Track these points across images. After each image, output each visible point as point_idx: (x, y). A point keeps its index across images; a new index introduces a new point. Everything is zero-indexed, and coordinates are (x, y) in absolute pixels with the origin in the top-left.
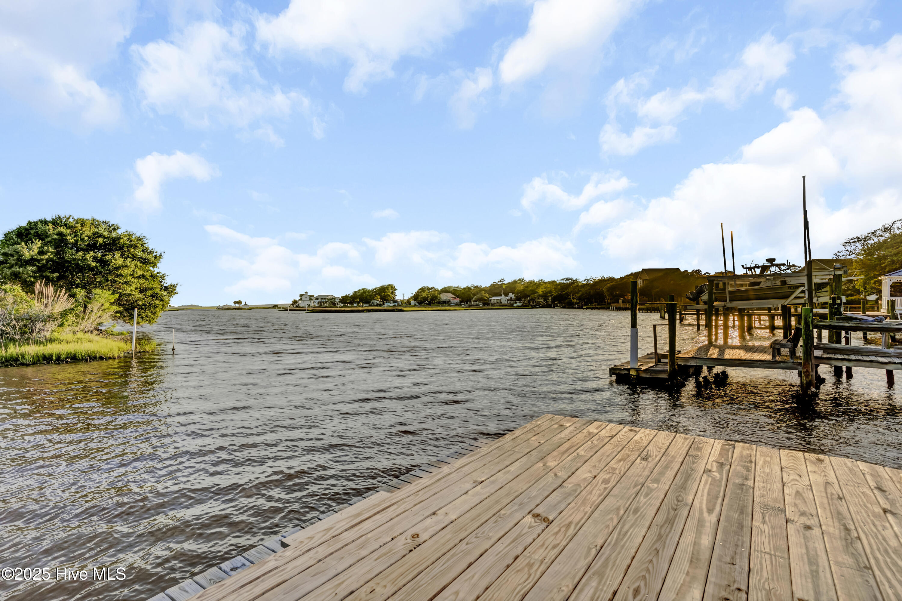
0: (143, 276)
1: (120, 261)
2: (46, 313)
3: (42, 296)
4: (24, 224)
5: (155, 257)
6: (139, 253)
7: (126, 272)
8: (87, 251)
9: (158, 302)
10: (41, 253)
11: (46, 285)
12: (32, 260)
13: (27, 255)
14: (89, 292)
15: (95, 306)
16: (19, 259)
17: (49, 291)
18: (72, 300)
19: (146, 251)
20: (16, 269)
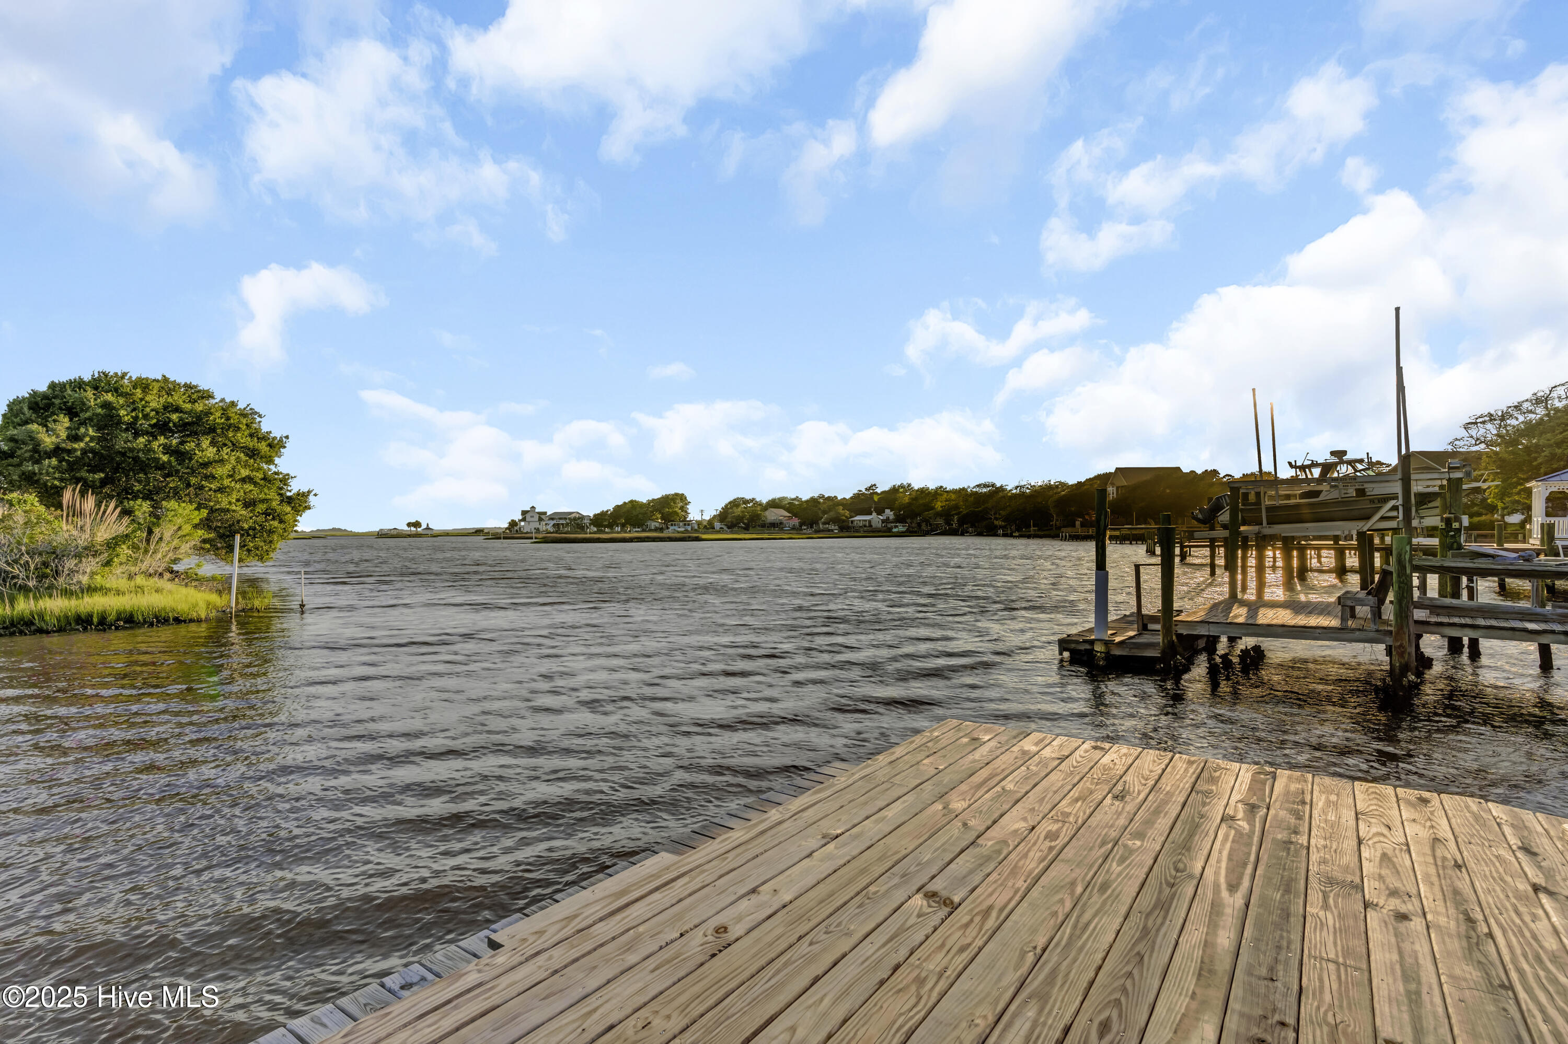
0: (250, 479)
1: (211, 453)
2: (82, 543)
3: (75, 512)
4: (42, 387)
5: (272, 446)
6: (245, 440)
7: (221, 471)
8: (154, 435)
10: (74, 437)
11: (83, 494)
12: (57, 451)
13: (48, 441)
14: (156, 506)
15: (166, 530)
16: (35, 450)
17: (90, 503)
18: (126, 520)
19: (256, 435)
20: (29, 467)
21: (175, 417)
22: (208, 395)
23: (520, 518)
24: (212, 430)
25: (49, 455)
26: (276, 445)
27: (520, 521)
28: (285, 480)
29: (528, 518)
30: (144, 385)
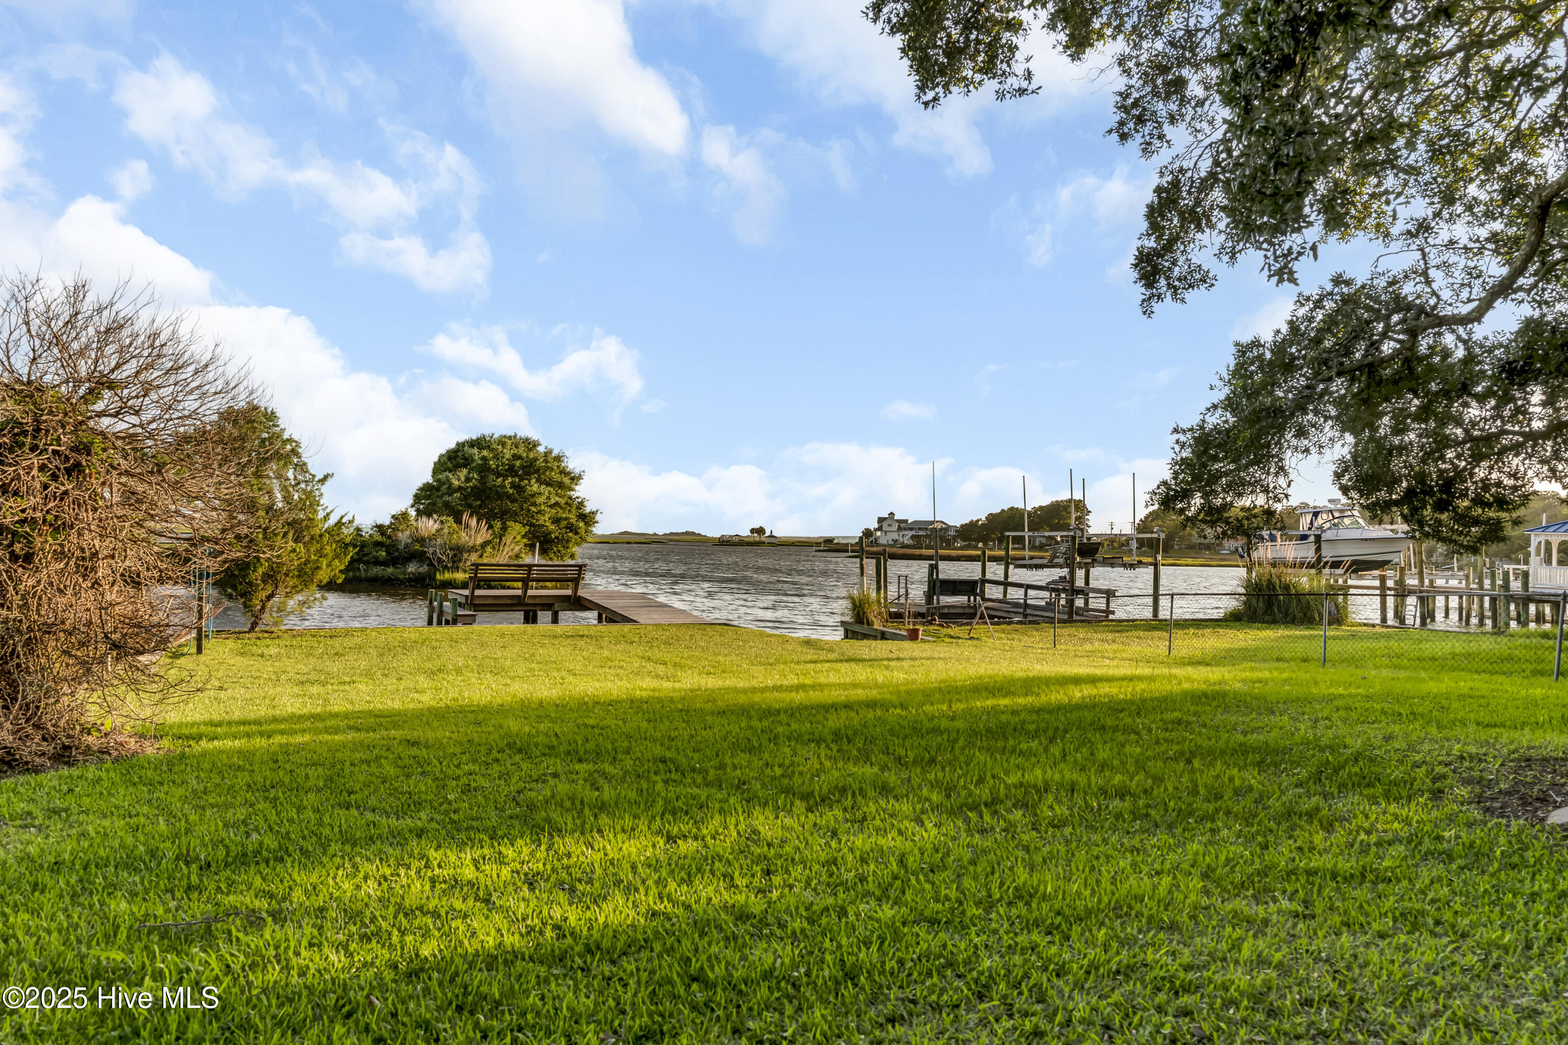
0: (556, 504)
1: (535, 487)
2: (470, 544)
3: (467, 526)
4: (453, 445)
5: (572, 479)
6: (556, 477)
7: (541, 500)
8: (505, 477)
9: (571, 534)
10: (468, 480)
11: (471, 516)
12: (460, 489)
13: (456, 483)
14: (504, 524)
15: (508, 539)
16: (449, 488)
17: (473, 522)
18: (490, 532)
19: (564, 472)
20: (446, 498)
21: (518, 463)
22: (536, 444)
23: (876, 526)
24: (537, 471)
25: (456, 491)
26: (576, 479)
27: (876, 530)
28: (581, 504)
29: (885, 528)
30: (502, 441)
